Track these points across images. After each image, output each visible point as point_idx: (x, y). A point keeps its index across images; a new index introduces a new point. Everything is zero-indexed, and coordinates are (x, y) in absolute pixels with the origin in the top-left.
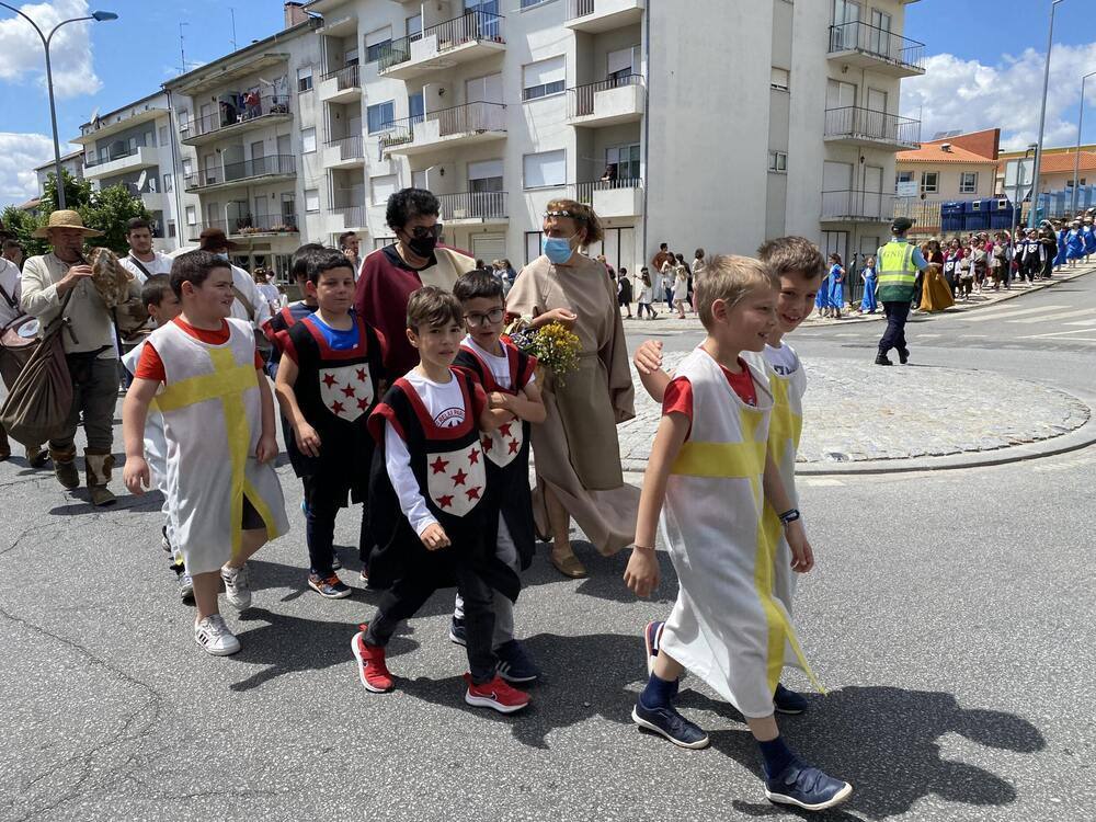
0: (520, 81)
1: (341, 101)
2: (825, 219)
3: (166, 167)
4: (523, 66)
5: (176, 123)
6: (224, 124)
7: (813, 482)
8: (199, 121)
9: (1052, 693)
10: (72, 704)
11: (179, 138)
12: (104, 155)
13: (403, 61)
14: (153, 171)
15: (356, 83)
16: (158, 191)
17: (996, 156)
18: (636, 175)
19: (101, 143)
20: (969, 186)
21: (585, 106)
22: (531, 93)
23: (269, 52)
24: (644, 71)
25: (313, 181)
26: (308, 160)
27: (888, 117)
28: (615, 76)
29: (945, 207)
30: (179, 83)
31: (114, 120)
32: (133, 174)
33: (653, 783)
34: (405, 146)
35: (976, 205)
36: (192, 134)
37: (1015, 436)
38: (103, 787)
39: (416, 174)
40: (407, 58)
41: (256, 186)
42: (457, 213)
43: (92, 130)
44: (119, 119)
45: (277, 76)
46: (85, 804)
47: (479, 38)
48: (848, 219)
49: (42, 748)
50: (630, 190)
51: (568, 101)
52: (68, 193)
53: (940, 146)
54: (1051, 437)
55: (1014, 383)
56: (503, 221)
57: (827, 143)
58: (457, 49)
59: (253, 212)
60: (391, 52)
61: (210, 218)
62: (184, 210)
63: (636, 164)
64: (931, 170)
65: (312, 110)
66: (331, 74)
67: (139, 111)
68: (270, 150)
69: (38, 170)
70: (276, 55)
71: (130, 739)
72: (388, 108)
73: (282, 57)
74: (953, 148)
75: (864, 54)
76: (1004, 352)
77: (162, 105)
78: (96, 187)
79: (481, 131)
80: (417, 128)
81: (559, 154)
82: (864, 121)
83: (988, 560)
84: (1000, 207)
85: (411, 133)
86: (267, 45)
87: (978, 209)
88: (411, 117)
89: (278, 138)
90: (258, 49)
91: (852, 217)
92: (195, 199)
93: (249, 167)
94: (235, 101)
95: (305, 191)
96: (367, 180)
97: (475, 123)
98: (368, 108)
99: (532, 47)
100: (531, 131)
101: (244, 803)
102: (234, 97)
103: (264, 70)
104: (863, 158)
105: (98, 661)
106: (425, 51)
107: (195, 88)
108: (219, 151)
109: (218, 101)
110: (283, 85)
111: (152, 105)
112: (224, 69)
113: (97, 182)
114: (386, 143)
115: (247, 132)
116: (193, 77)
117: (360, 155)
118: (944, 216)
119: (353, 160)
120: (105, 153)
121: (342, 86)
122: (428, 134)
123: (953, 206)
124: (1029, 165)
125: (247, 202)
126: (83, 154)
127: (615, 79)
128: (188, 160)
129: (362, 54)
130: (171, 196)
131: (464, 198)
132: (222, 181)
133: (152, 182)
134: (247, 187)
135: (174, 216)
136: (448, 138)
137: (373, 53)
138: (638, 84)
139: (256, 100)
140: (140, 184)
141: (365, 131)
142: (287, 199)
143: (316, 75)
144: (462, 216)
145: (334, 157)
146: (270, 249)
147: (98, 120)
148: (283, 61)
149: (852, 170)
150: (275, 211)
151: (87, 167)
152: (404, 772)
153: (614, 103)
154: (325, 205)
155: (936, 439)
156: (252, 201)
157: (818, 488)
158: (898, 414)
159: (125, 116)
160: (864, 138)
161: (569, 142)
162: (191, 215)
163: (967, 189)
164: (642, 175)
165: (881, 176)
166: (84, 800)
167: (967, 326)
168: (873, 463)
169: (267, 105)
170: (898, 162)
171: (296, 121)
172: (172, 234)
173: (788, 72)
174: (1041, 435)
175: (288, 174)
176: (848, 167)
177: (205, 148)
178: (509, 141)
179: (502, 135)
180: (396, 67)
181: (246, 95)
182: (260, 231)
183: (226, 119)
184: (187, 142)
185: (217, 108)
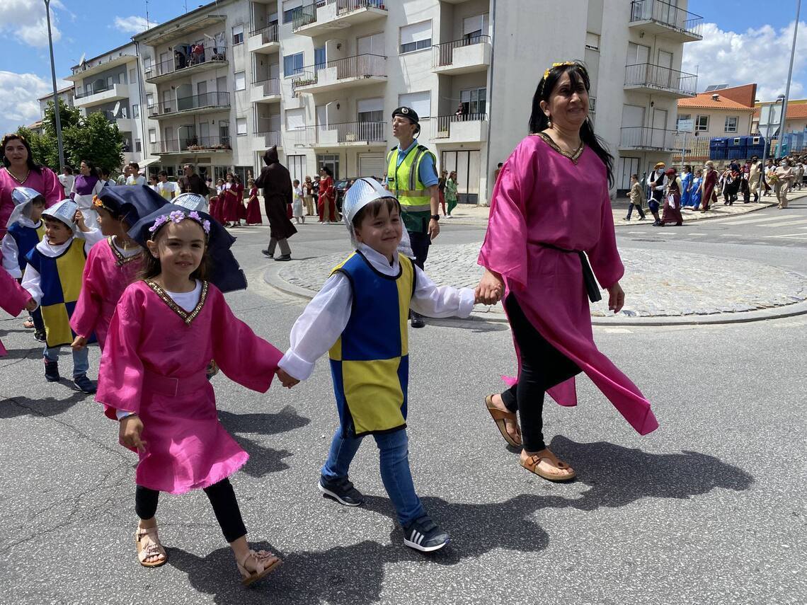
0: (398, 38)
1: (263, 52)
2: (622, 148)
3: (134, 99)
4: (400, 28)
5: (142, 68)
6: (177, 68)
7: (609, 330)
8: (159, 65)
9: (785, 474)
10: (65, 464)
11: (144, 77)
12: (89, 90)
13: (311, 22)
14: (125, 102)
15: (275, 39)
16: (129, 117)
17: (752, 105)
18: (483, 111)
19: (87, 80)
20: (732, 127)
21: (446, 58)
22: (405, 48)
23: (211, 14)
24: (491, 33)
25: (243, 111)
26: (239, 96)
27: (674, 71)
28: (469, 36)
29: (713, 142)
30: (143, 37)
31: (96, 64)
32: (110, 104)
33: (488, 526)
34: (311, 86)
35: (737, 141)
36: (154, 75)
37: (761, 302)
38: (88, 518)
39: (318, 108)
40: (314, 20)
41: (201, 114)
42: (348, 137)
43: (80, 70)
44: (100, 63)
45: (218, 32)
46: (75, 529)
47: (368, 6)
48: (639, 148)
49: (44, 492)
50: (479, 122)
51: (433, 54)
52: (61, 117)
53: (711, 96)
54: (787, 304)
55: (761, 267)
56: (383, 144)
57: (626, 91)
58: (351, 14)
59: (198, 134)
60: (302, 15)
61: (166, 139)
62: (147, 132)
63: (483, 104)
64: (704, 114)
65: (242, 58)
66: (258, 31)
67: (115, 57)
68: (211, 88)
69: (40, 100)
70: (216, 16)
71: (108, 487)
72: (299, 58)
73: (221, 18)
74: (721, 98)
75: (657, 23)
76: (754, 247)
77: (132, 52)
78: (83, 113)
79: (368, 76)
80: (320, 72)
81: (426, 94)
82: (654, 75)
83: (739, 385)
84: (754, 143)
85: (316, 77)
86: (210, 8)
87: (738, 144)
88: (316, 64)
89: (217, 79)
90: (203, 11)
91: (643, 147)
92: (155, 124)
93: (195, 100)
94: (186, 51)
95: (237, 119)
96: (282, 113)
97: (363, 69)
98: (284, 57)
99: (407, 14)
100: (405, 77)
101: (190, 532)
102: (185, 48)
103: (207, 27)
104: (653, 103)
105: (85, 436)
106: (327, 15)
107: (156, 40)
108: (173, 88)
109: (173, 50)
110: (222, 39)
111: (124, 52)
112: (178, 26)
113: (84, 109)
114: (297, 84)
115: (194, 74)
116: (154, 32)
117: (278, 93)
118: (712, 149)
119: (273, 97)
120: (89, 88)
121: (265, 41)
122: (329, 77)
123: (720, 141)
124: (778, 109)
125: (194, 126)
126: (73, 88)
127: (469, 39)
128: (151, 94)
129: (280, 17)
130: (138, 121)
131: (354, 126)
132: (175, 110)
133: (124, 110)
134: (194, 115)
135: (140, 136)
136: (344, 81)
137: (288, 16)
138: (486, 43)
139: (201, 50)
140: (115, 112)
141: (282, 75)
142: (223, 125)
143: (246, 32)
144: (352, 139)
145: (258, 94)
146: (210, 162)
147: (85, 63)
148: (222, 21)
149: (644, 111)
150: (215, 133)
151: (76, 98)
152: (306, 515)
153: (468, 57)
154: (251, 130)
155: (702, 303)
156: (198, 126)
157: (612, 335)
158: (674, 285)
159: (105, 61)
160: (654, 87)
161: (433, 86)
162: (153, 136)
163: (731, 129)
164: (487, 111)
165: (666, 117)
166: (75, 527)
167: (726, 228)
168: (655, 318)
169: (209, 54)
170: (680, 108)
171: (230, 67)
172: (139, 149)
173: (599, 36)
174: (780, 303)
175: (225, 106)
176: (641, 110)
177: (163, 86)
178: (388, 83)
179: (383, 79)
180: (305, 27)
181: (194, 46)
182: (203, 148)
183: (179, 64)
184: (150, 81)
185: (172, 56)
